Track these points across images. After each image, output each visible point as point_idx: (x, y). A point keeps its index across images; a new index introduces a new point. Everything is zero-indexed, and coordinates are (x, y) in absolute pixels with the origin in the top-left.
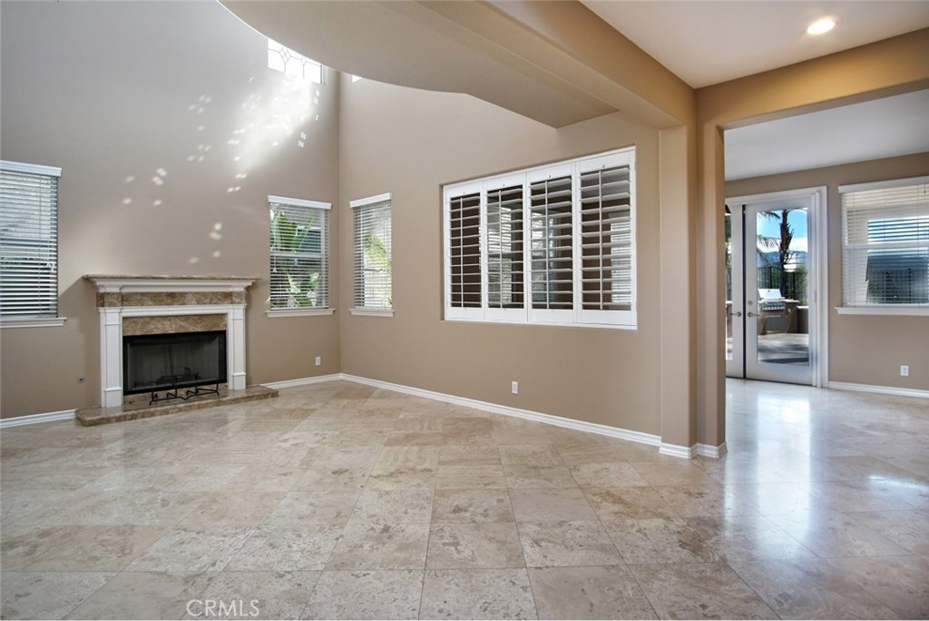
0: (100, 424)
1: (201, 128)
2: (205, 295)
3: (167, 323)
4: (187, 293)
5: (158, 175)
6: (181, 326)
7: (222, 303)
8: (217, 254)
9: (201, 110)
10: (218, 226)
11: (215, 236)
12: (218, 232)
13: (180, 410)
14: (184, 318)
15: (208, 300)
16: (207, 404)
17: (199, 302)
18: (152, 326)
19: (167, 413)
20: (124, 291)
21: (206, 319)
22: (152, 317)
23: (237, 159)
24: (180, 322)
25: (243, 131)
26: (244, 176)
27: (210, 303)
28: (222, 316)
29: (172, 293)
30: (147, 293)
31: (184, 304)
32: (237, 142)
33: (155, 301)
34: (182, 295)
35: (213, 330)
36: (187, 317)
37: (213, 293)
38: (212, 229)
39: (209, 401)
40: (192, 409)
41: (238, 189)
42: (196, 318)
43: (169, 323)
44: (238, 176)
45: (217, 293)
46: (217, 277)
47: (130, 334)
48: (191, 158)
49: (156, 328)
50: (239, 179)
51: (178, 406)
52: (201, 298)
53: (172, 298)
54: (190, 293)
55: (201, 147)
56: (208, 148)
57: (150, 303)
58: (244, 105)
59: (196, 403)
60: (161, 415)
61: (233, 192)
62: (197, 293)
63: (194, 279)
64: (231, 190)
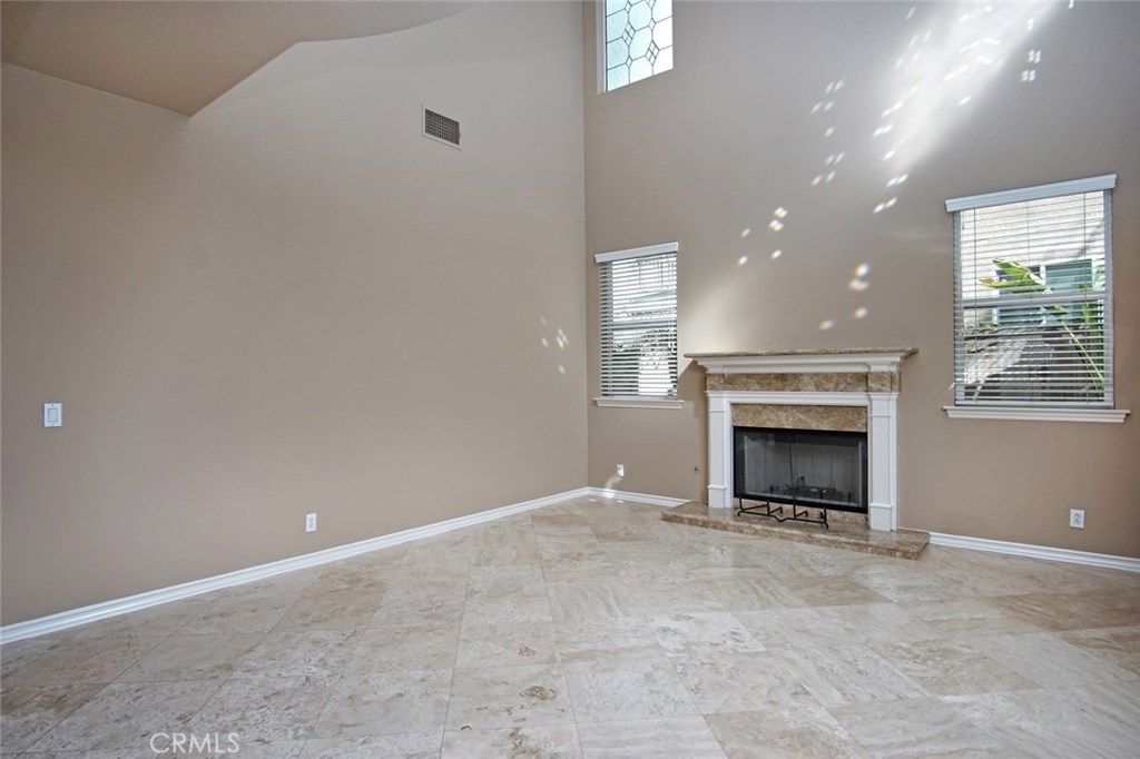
0: (674, 521)
1: (829, 132)
2: (827, 377)
3: (782, 414)
4: (801, 375)
5: (777, 218)
6: (800, 420)
7: (854, 390)
8: (861, 313)
9: (829, 106)
10: (862, 270)
11: (857, 285)
12: (863, 279)
13: (756, 532)
14: (804, 409)
15: (832, 385)
16: (793, 535)
17: (819, 388)
18: (764, 417)
19: (741, 532)
20: (726, 371)
21: (835, 413)
22: (764, 406)
23: (889, 155)
24: (799, 415)
25: (898, 106)
26: (903, 179)
27: (836, 389)
28: (861, 410)
29: (783, 374)
30: (754, 374)
31: (798, 390)
32: (888, 128)
33: (762, 385)
34: (795, 376)
35: (846, 429)
36: (808, 408)
37: (839, 374)
38: (853, 276)
39: (795, 532)
40: (771, 536)
41: (891, 203)
42: (821, 410)
43: (784, 414)
44: (892, 182)
45: (846, 374)
46: (832, 350)
47: (740, 425)
48: (817, 180)
49: (769, 420)
50: (895, 186)
51: (754, 526)
52: (822, 382)
53: (783, 381)
54: (807, 374)
55: (830, 160)
56: (840, 157)
57: (757, 387)
58: (899, 63)
59: (776, 529)
60: (734, 531)
61: (884, 210)
62: (816, 374)
63: (798, 354)
64: (879, 208)
